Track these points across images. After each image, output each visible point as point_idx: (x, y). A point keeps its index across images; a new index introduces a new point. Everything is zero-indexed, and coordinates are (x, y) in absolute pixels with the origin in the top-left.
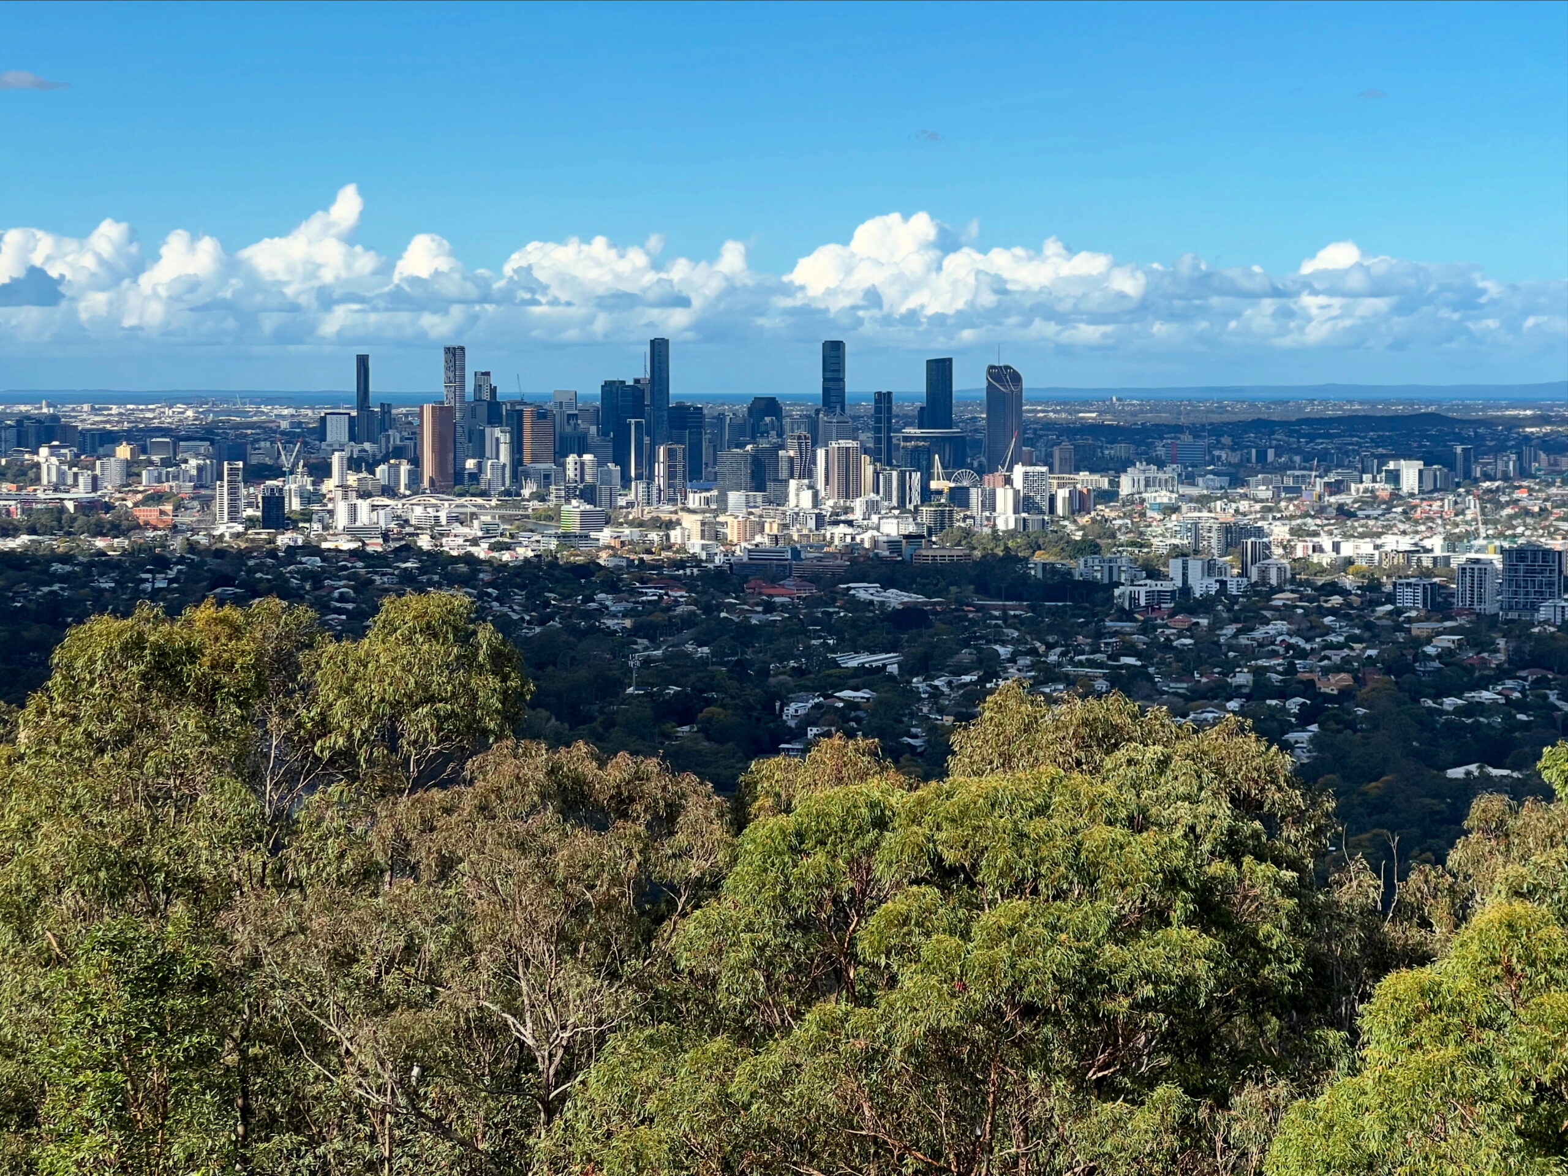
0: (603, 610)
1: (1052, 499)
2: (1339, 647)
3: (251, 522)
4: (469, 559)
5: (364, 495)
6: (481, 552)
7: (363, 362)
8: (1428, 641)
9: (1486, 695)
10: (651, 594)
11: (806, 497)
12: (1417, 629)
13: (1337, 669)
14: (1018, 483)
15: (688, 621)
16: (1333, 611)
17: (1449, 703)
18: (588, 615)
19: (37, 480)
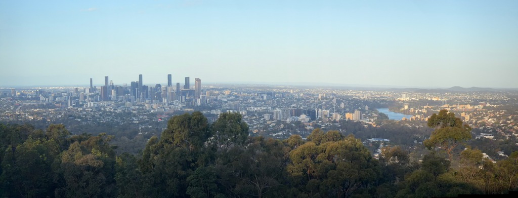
0: (133, 120)
1: (207, 100)
2: (255, 125)
3: (74, 106)
4: (110, 112)
5: (92, 101)
6: (112, 110)
7: (91, 80)
8: (270, 124)
9: (280, 134)
10: (141, 117)
11: (166, 100)
12: (268, 122)
13: (255, 129)
14: (201, 98)
15: (147, 122)
16: (254, 119)
17: (274, 135)
18: (130, 121)
19: (40, 100)
